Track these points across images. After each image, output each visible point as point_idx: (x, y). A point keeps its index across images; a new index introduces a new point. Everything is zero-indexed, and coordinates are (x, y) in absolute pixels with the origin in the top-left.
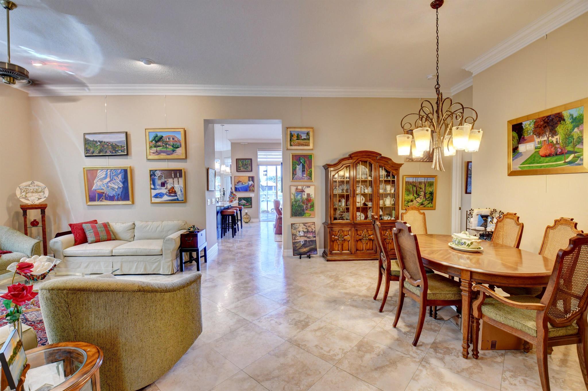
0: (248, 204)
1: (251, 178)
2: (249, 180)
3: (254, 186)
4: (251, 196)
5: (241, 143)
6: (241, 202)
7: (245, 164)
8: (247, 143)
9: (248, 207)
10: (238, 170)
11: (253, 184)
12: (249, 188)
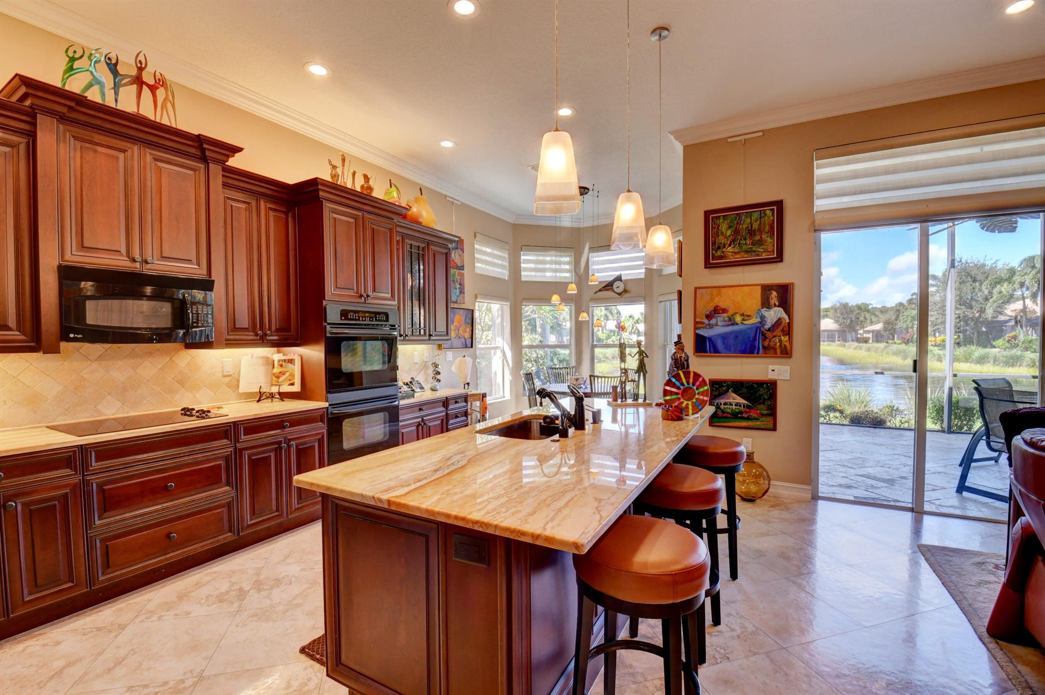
0: (753, 414)
1: (774, 294)
2: (766, 304)
3: (788, 331)
4: (771, 376)
5: (730, 140)
6: (723, 401)
7: (749, 230)
8: (761, 134)
9: (755, 426)
10: (711, 262)
11: (787, 321)
12: (765, 338)
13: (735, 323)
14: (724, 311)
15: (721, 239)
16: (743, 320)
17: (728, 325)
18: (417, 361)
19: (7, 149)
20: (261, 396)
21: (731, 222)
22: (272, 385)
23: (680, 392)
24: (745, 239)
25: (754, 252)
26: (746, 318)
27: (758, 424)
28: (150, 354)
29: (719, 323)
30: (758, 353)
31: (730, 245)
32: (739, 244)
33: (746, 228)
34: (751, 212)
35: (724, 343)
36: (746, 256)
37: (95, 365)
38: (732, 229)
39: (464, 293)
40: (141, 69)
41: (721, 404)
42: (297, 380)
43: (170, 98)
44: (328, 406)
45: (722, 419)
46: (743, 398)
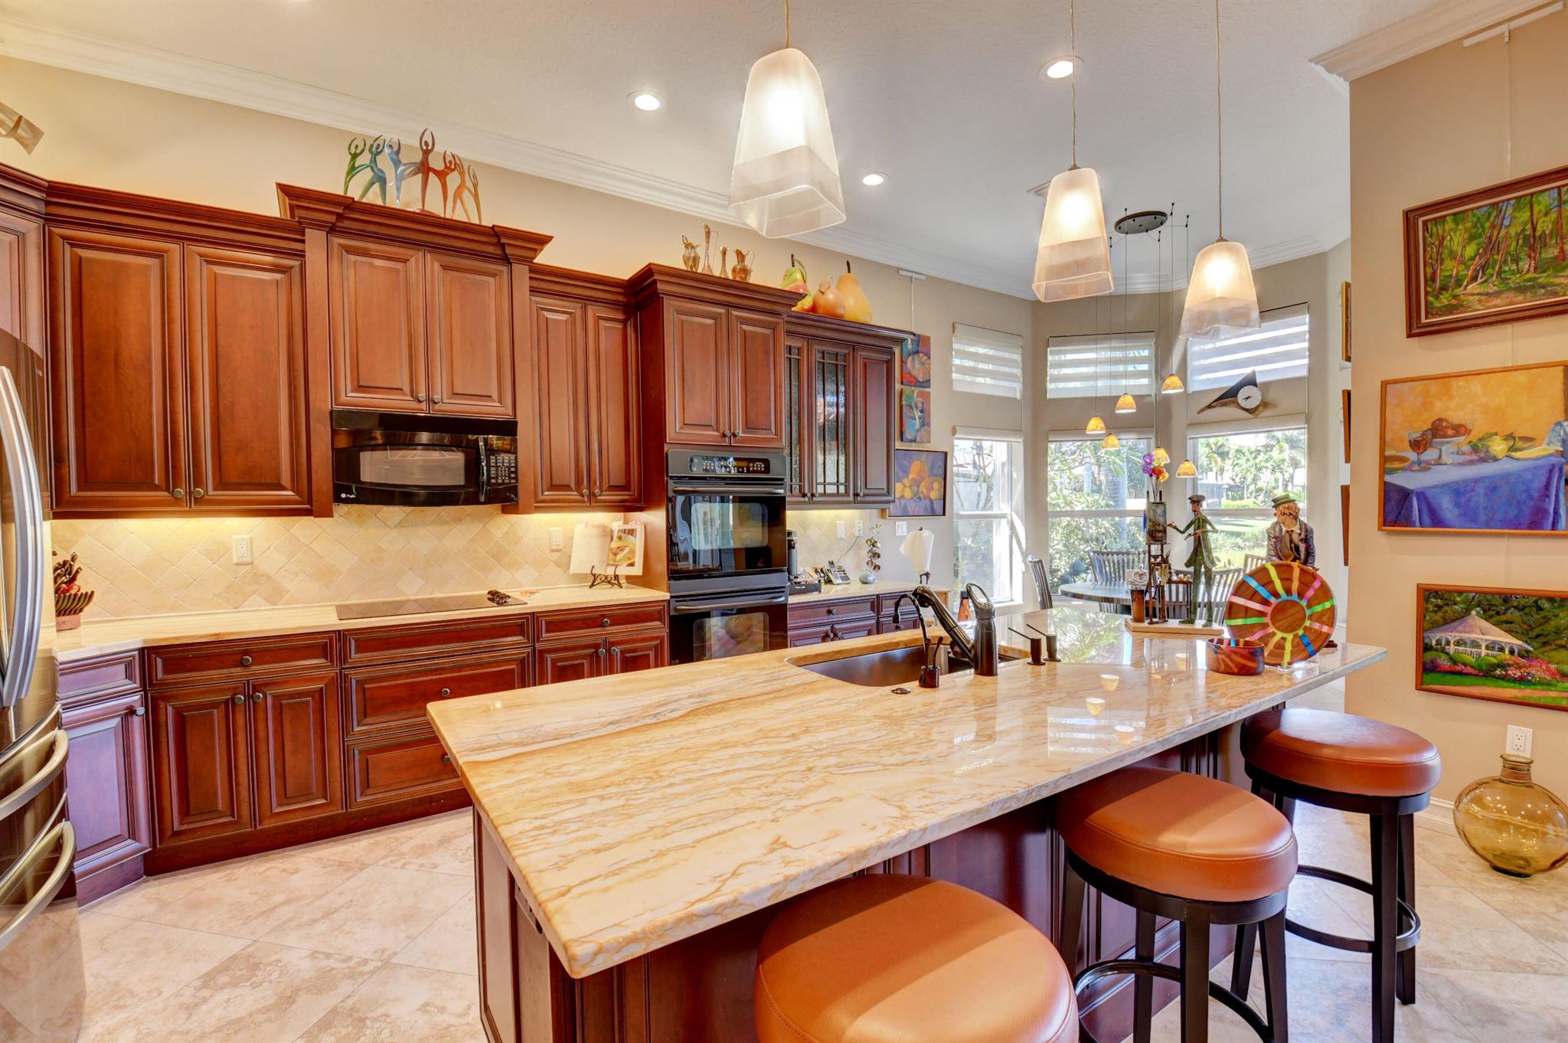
0: (1537, 671)
5: (1467, 43)
6: (1453, 637)
7: (1526, 239)
9: (1542, 702)
10: (1424, 320)
13: (1488, 458)
14: (1460, 430)
15: (1450, 267)
16: (1512, 449)
17: (1471, 463)
18: (843, 536)
19: (278, 276)
20: (595, 580)
21: (1474, 226)
22: (608, 565)
23: (1268, 610)
24: (1516, 261)
25: (1543, 287)
26: (1519, 444)
27: (1551, 695)
28: (458, 520)
29: (1445, 459)
30: (1554, 526)
31: (1474, 279)
32: (1499, 274)
33: (1518, 235)
34: (1532, 195)
35: (1457, 505)
36: (1520, 298)
37: (394, 533)
38: (1477, 241)
39: (929, 425)
40: (426, 153)
41: (1448, 643)
42: (639, 559)
43: (469, 184)
44: (669, 598)
45: (1449, 677)
46: (1509, 632)
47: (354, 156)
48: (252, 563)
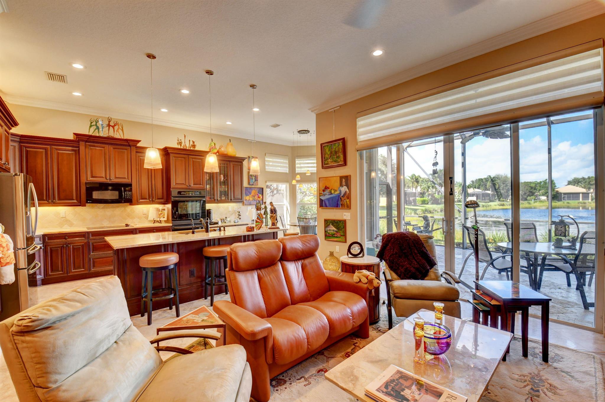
0: (338, 235)
1: (344, 180)
2: (341, 185)
3: (349, 197)
4: (345, 218)
5: (330, 111)
6: (328, 229)
8: (339, 107)
9: (339, 241)
10: (324, 166)
11: (348, 192)
12: (341, 200)
13: (331, 194)
14: (328, 188)
15: (326, 156)
16: (334, 192)
17: (330, 194)
18: (231, 210)
19: (73, 152)
20: (155, 222)
21: (329, 148)
22: (158, 218)
24: (334, 156)
25: (337, 161)
27: (340, 239)
28: (118, 207)
29: (327, 194)
31: (330, 159)
32: (332, 158)
33: (334, 150)
34: (336, 143)
35: (328, 203)
36: (335, 163)
37: (101, 210)
38: (330, 151)
39: (257, 180)
40: (109, 122)
42: (166, 216)
43: (121, 127)
44: (172, 225)
45: (329, 237)
46: (335, 227)
47: (91, 123)
48: (65, 217)
